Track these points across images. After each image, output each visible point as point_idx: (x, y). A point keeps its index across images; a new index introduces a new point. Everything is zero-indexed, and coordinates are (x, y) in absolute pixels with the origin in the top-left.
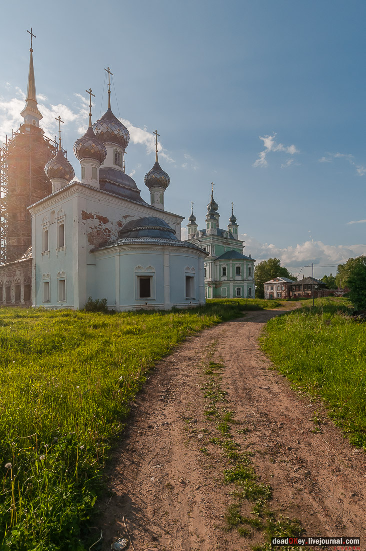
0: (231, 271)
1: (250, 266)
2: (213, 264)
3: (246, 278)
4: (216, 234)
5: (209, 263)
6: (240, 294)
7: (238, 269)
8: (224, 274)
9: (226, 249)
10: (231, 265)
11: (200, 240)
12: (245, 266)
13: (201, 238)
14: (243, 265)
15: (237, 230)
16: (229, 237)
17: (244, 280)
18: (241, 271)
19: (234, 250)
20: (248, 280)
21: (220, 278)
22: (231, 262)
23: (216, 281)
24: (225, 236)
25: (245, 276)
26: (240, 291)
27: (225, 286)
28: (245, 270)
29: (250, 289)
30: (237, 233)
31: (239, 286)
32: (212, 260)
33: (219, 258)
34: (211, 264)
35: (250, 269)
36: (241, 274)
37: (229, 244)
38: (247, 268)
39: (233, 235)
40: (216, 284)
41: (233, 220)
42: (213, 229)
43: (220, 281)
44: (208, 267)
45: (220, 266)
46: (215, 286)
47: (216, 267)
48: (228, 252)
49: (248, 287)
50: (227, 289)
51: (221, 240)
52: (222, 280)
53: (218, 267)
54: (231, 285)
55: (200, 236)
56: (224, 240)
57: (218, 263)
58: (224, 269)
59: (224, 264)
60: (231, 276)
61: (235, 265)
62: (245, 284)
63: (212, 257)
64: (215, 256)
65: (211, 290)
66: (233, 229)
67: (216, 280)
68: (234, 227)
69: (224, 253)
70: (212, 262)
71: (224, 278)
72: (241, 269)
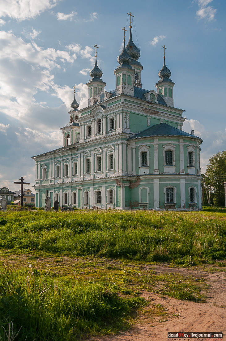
0: (156, 158)
1: (190, 149)
2: (125, 146)
3: (184, 170)
4: (132, 93)
5: (118, 145)
6: (172, 200)
7: (169, 154)
8: (144, 163)
9: (150, 121)
10: (156, 147)
11: (105, 105)
12: (182, 149)
13: (107, 101)
14: (177, 147)
15: (171, 91)
16: (156, 101)
17: (179, 174)
18: (174, 158)
19: (164, 122)
20: (188, 174)
21: (137, 171)
22: (156, 142)
23: (131, 176)
24: (149, 99)
25: (182, 167)
26: (172, 195)
27: (145, 185)
28: (182, 156)
29: (192, 190)
30: (171, 95)
31: (170, 184)
32: (122, 139)
33: (137, 136)
34: (120, 147)
35: (190, 154)
36: (174, 163)
37: (155, 113)
38: (185, 153)
39: (164, 98)
40: (131, 182)
41: (166, 74)
42: (126, 85)
43: (137, 176)
44: (117, 151)
45: (137, 149)
46: (128, 185)
47: (129, 152)
48: (155, 125)
49: (187, 186)
50: (148, 191)
51: (140, 104)
52: (140, 174)
53: (134, 150)
54: (156, 183)
55: (105, 98)
56: (146, 106)
57: (133, 145)
58: (144, 155)
59: (144, 146)
60: (156, 166)
61: (163, 146)
62: (183, 181)
63: (123, 132)
64: (129, 131)
65: (121, 192)
66: (165, 89)
67: (129, 174)
68: (166, 85)
69: (147, 128)
70: (124, 142)
71: (144, 171)
72: (174, 154)
